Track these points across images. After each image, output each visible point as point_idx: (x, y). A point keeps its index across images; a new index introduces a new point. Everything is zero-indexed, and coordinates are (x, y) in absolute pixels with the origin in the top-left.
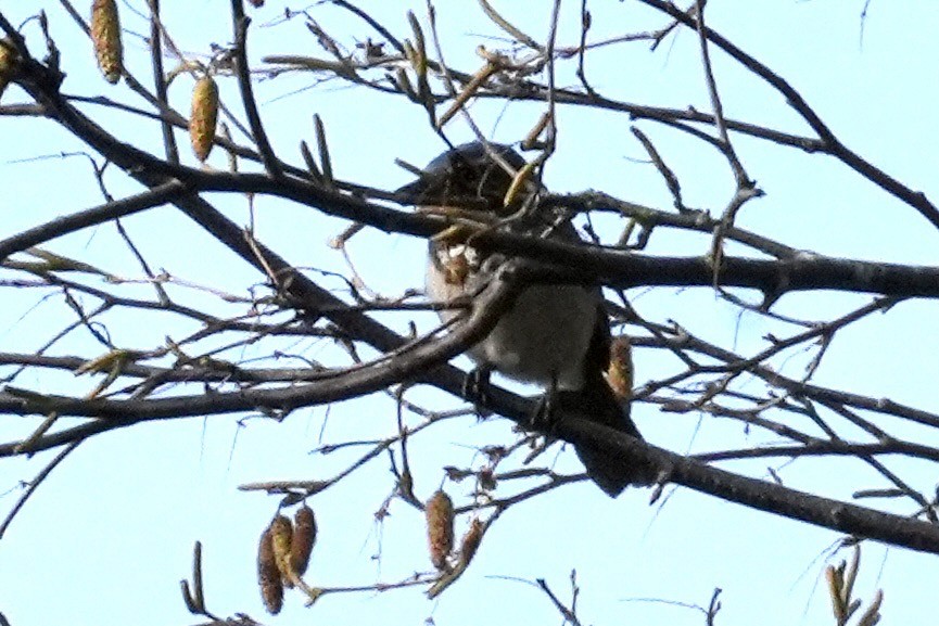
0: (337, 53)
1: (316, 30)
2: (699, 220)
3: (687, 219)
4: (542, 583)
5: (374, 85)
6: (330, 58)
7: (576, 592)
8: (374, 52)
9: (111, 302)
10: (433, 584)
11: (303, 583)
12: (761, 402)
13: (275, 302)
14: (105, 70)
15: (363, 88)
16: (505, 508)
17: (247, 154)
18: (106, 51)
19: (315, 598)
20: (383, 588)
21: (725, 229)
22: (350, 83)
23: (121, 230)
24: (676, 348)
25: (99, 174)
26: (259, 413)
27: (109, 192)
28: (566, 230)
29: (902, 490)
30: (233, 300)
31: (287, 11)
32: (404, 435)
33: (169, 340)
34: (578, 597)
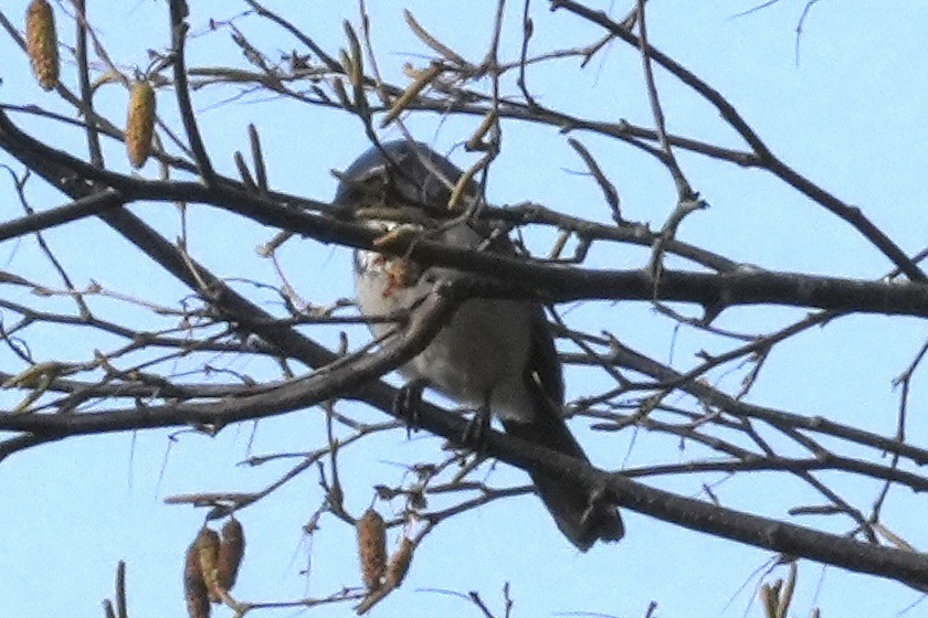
0: (262, 64)
1: (241, 42)
2: (638, 233)
3: (626, 233)
4: (475, 596)
5: (299, 96)
6: (255, 69)
7: (510, 604)
8: (300, 64)
9: (31, 317)
10: (362, 599)
11: (230, 598)
12: (695, 417)
13: (208, 315)
14: (40, 77)
15: (290, 99)
16: (436, 523)
17: (180, 164)
18: (42, 57)
19: (242, 614)
20: (311, 603)
21: (666, 242)
22: (276, 94)
23: (43, 244)
24: (608, 364)
25: (20, 187)
26: (191, 428)
27: (30, 205)
28: (503, 243)
29: (840, 507)
30: (165, 312)
31: (212, 21)
32: (335, 447)
33: (98, 354)
34: (512, 611)
